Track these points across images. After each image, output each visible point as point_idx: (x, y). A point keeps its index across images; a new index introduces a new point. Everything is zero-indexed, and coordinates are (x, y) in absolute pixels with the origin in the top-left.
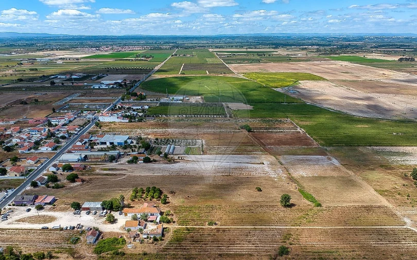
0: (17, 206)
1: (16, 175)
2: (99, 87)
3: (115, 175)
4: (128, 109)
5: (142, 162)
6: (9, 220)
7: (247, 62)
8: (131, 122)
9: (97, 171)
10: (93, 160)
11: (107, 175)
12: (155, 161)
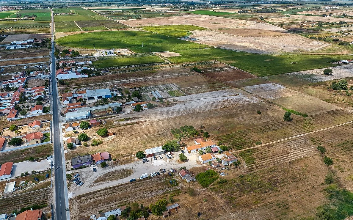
0: (76, 169)
1: (37, 142)
2: (15, 48)
3: (136, 123)
4: (73, 65)
5: (147, 108)
6: (87, 184)
7: (130, 18)
8: (91, 76)
9: (116, 123)
10: (99, 115)
11: (129, 124)
12: (157, 106)
